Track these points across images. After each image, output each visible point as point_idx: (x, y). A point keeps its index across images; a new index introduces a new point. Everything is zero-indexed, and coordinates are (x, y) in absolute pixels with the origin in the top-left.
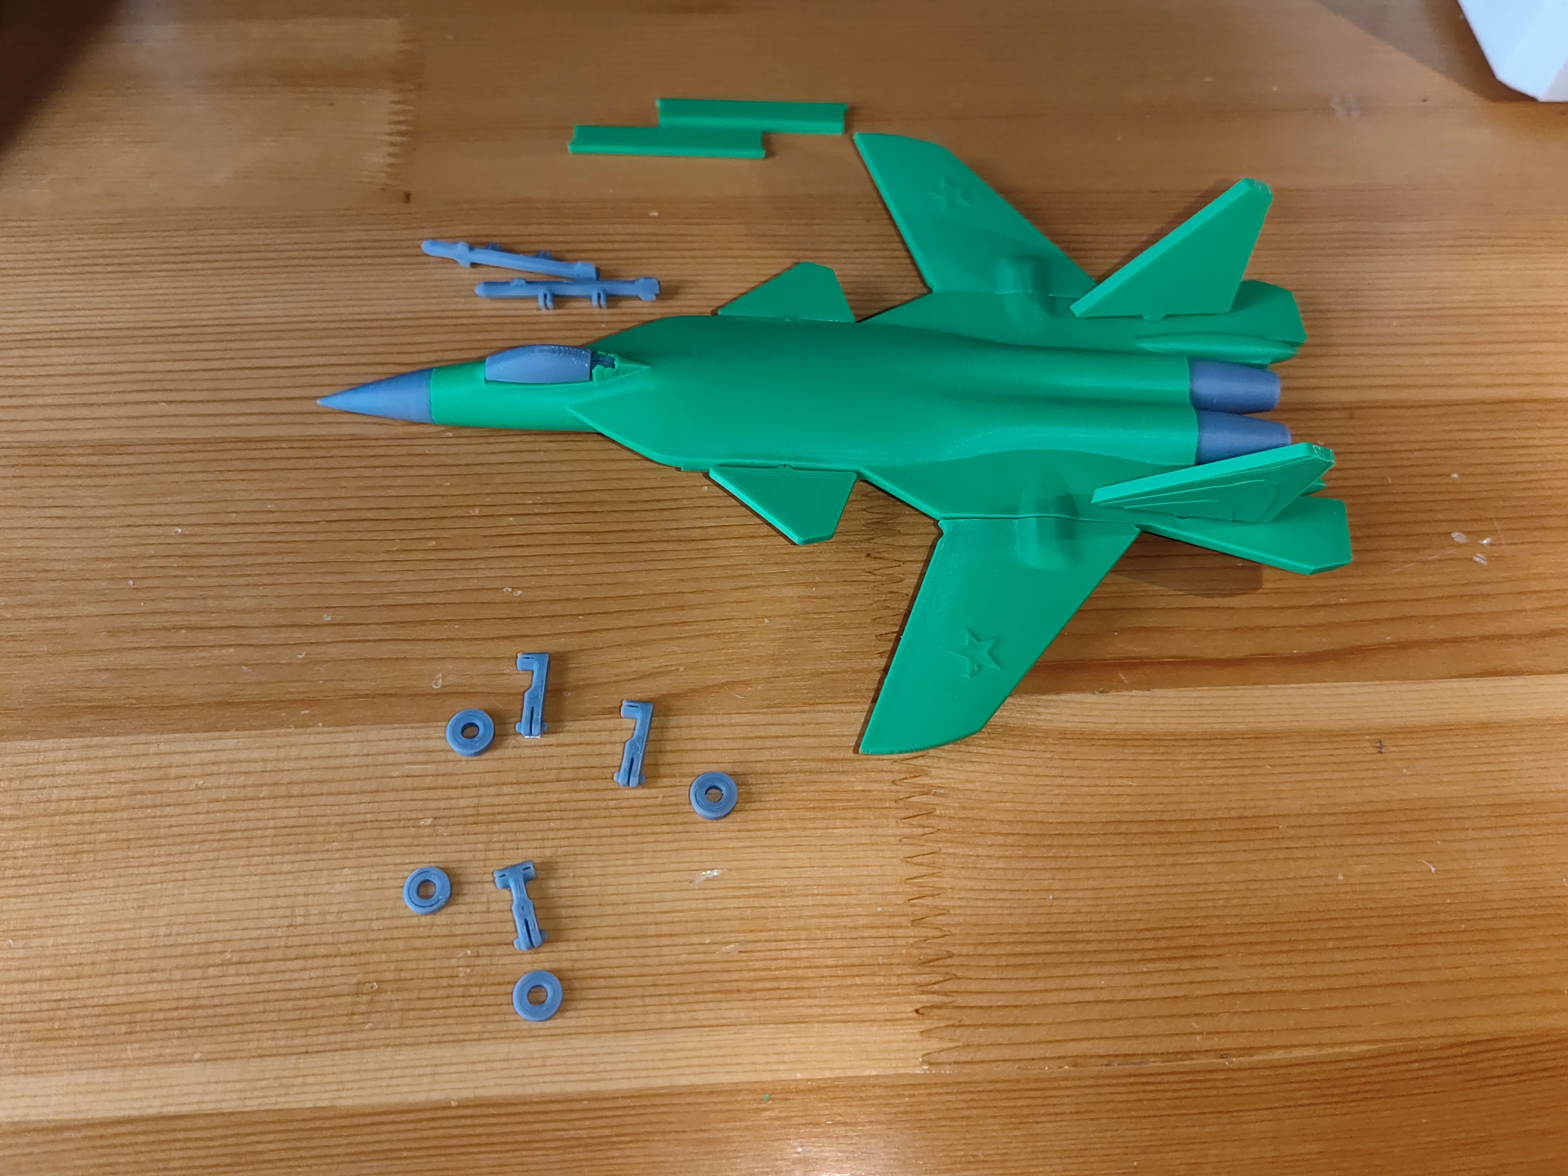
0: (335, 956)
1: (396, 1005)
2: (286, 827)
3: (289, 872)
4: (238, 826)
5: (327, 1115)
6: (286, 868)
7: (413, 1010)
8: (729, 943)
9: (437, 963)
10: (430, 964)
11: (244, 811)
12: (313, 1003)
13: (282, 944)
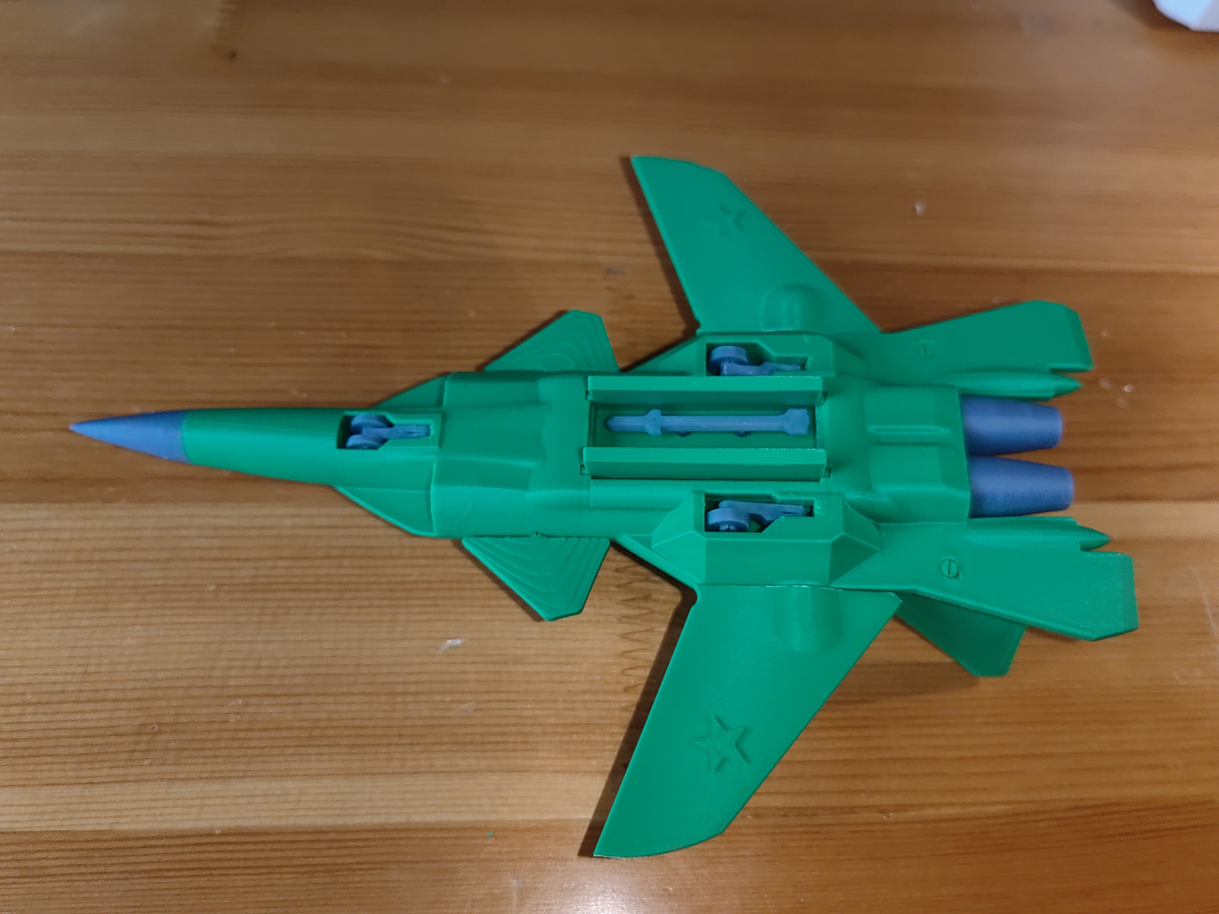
0: (123, 701)
1: (173, 745)
2: (87, 588)
3: (86, 627)
4: (45, 585)
5: (105, 837)
6: (85, 623)
7: (187, 749)
8: (467, 702)
9: (212, 710)
10: (204, 711)
11: (51, 572)
12: (100, 741)
13: (77, 689)
